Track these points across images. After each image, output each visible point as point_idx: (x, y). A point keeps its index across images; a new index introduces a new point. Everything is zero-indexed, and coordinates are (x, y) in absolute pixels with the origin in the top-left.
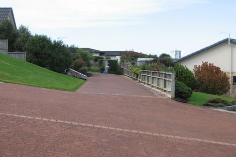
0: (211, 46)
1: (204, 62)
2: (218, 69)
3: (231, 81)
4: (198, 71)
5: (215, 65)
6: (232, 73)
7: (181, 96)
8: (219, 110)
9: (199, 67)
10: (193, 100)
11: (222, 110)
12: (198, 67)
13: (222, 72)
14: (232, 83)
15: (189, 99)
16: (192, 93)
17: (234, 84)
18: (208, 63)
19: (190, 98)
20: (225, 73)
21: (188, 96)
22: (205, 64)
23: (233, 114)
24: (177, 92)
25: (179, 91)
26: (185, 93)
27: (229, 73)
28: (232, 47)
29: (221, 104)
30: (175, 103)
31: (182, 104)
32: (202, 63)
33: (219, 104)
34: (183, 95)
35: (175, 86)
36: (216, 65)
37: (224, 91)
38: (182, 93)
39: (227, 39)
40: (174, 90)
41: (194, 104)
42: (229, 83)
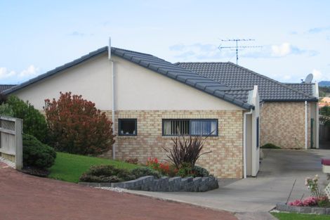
0: (75, 61)
1: (64, 93)
2: (90, 106)
3: (115, 128)
4: (53, 109)
5: (84, 98)
6: (116, 113)
7: (34, 163)
8: (112, 189)
9: (54, 102)
10: (58, 171)
11: (121, 190)
12: (51, 102)
13: (99, 111)
14: (117, 132)
15: (49, 169)
16: (55, 157)
17: (120, 134)
18: (71, 95)
19: (53, 167)
20: (104, 114)
21: (49, 163)
22: (65, 98)
23: (140, 196)
24: (27, 156)
25: (32, 153)
26: (43, 158)
27: (111, 113)
28: (115, 63)
29: (115, 177)
30: (25, 178)
31: (39, 180)
32: (60, 95)
33: (111, 177)
34: (39, 162)
35: (24, 145)
36: (87, 97)
37: (103, 148)
38: (36, 157)
39: (106, 48)
40: (21, 153)
41: (62, 180)
42: (112, 132)
